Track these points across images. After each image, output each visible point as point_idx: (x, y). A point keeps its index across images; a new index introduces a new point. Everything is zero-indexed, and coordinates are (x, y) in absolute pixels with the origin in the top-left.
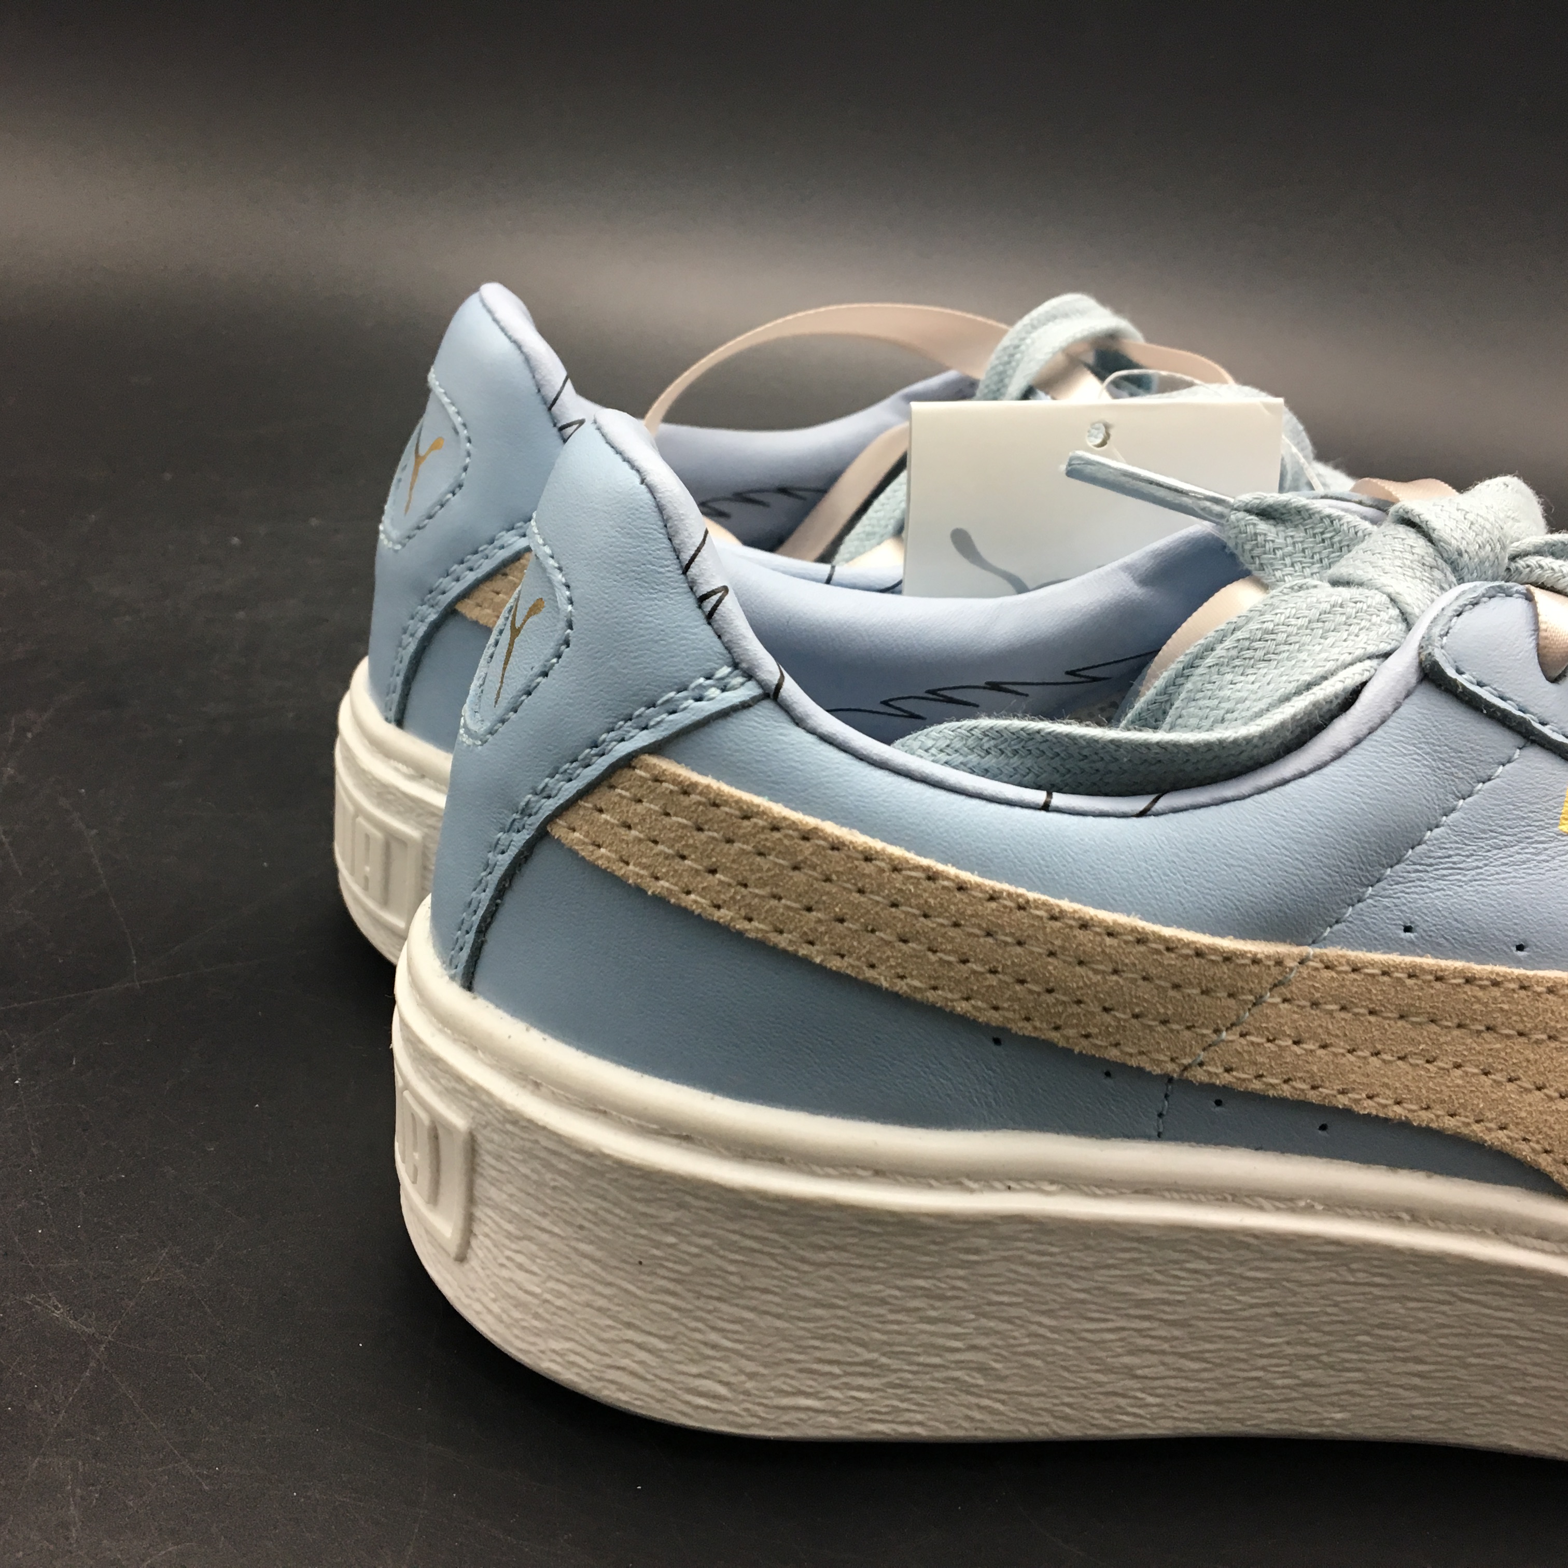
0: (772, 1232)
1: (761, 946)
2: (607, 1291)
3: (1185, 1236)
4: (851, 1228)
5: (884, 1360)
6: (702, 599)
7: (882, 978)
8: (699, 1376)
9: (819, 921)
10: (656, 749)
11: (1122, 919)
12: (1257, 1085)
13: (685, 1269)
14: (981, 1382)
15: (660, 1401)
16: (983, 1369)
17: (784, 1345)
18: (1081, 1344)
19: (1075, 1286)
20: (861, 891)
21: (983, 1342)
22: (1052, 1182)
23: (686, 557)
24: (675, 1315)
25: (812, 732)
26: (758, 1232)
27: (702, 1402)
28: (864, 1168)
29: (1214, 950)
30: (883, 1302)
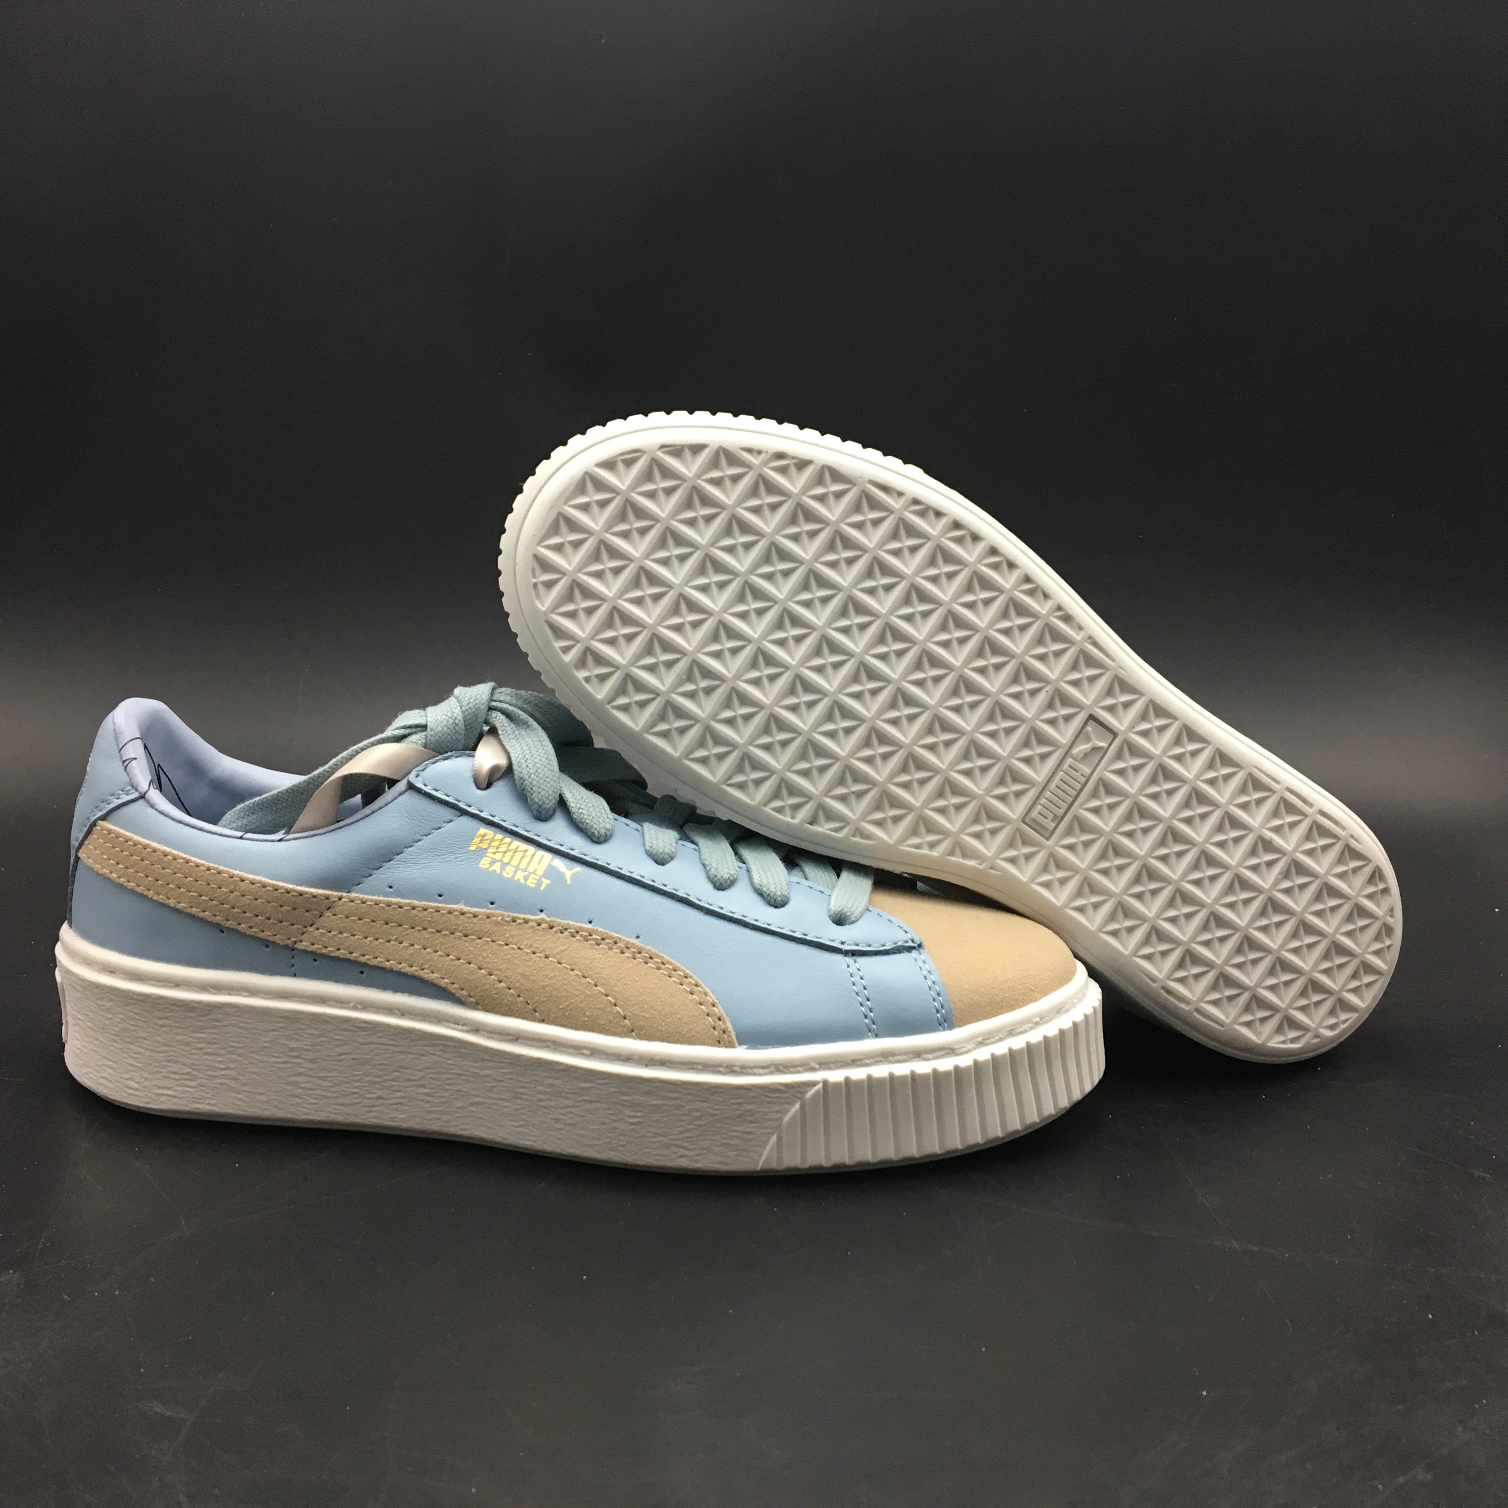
0: (142, 1010)
1: (133, 892)
2: (97, 1043)
3: (301, 1016)
4: (168, 1008)
5: (194, 1073)
6: (124, 762)
7: (172, 902)
8: (127, 1079)
9: (150, 881)
10: (103, 818)
11: (258, 878)
12: (324, 951)
13: (117, 1029)
14: (236, 1086)
15: (117, 1091)
16: (235, 1079)
17: (157, 1064)
18: (273, 1069)
19: (264, 1039)
20: (163, 869)
21: (232, 1065)
22: (246, 992)
23: (120, 747)
24: (118, 1051)
25: (156, 810)
26: (138, 1011)
27: (130, 1091)
28: (170, 982)
29: (294, 891)
30: (188, 1044)
